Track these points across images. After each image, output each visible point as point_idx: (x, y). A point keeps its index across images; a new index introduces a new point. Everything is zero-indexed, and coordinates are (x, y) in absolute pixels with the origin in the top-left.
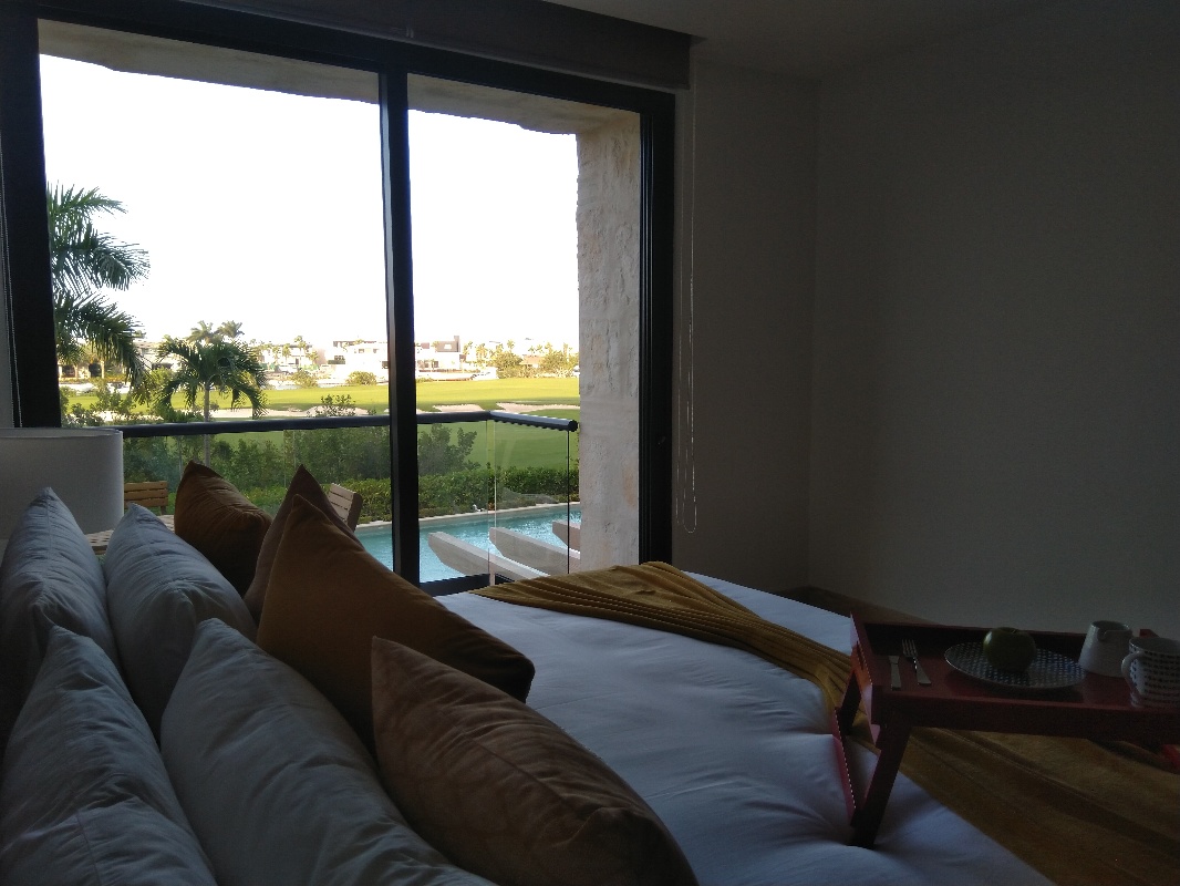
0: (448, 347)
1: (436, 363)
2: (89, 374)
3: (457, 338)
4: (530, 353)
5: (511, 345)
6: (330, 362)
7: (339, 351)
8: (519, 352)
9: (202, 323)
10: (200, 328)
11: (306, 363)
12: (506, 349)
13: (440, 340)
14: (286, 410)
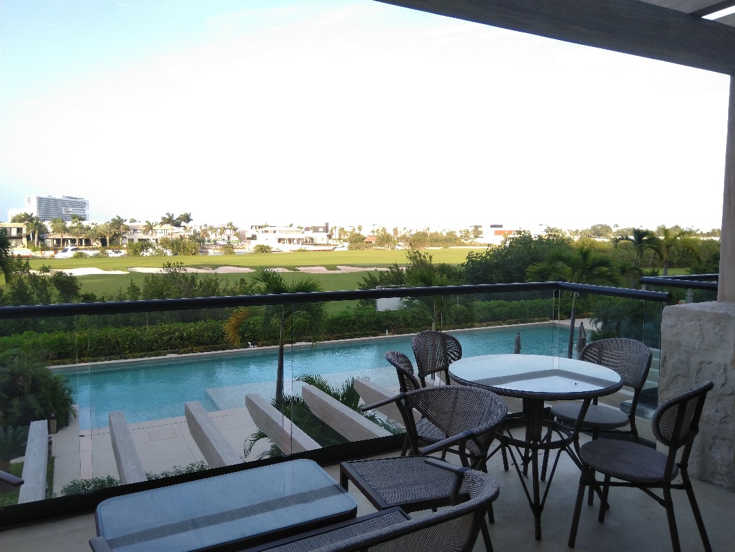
0: (321, 230)
1: (312, 239)
2: (100, 244)
3: (327, 224)
4: (372, 234)
5: (360, 229)
6: (248, 239)
7: (253, 232)
8: (364, 233)
9: (168, 214)
10: (167, 217)
11: (234, 239)
12: (357, 231)
13: (315, 225)
14: (202, 268)
